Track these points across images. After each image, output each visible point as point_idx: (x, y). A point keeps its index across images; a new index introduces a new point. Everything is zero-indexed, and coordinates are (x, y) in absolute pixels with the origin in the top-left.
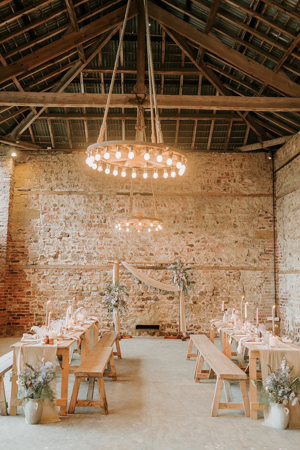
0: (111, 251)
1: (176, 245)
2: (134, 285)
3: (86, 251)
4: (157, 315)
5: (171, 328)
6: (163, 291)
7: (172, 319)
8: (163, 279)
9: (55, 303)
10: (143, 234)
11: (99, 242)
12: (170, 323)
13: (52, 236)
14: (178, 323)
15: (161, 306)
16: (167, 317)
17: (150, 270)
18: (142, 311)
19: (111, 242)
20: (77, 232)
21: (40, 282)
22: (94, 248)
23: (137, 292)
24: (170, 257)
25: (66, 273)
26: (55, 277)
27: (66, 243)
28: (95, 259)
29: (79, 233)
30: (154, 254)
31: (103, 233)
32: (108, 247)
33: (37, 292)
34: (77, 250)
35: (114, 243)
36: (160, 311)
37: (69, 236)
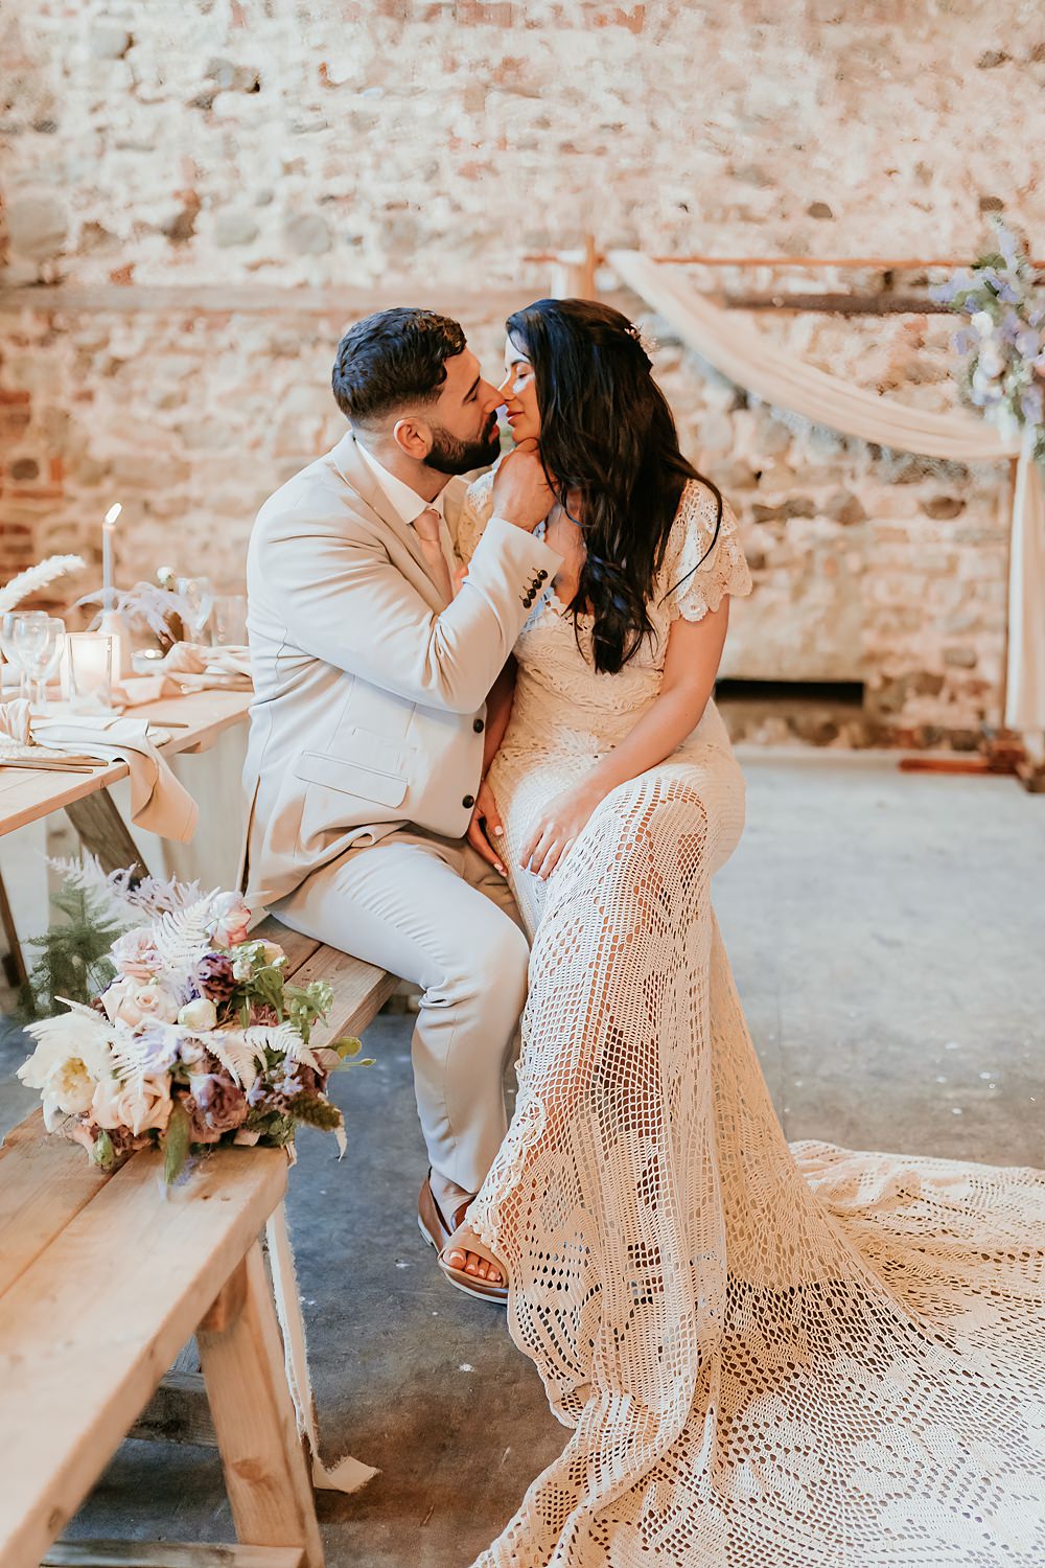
0: (543, 189)
1: (988, 143)
3: (378, 189)
4: (853, 615)
5: (945, 694)
6: (897, 456)
7: (953, 642)
8: (898, 378)
9: (191, 532)
10: (760, 67)
11: (465, 128)
12: (934, 666)
13: (145, 91)
14: (989, 671)
15: (878, 555)
16: (916, 628)
17: (808, 320)
19: (544, 123)
20: (317, 60)
21: (87, 396)
22: (432, 172)
24: (946, 227)
25: (253, 340)
26: (183, 363)
27: (242, 136)
28: (437, 244)
29: (323, 69)
30: (836, 208)
31: (485, 62)
32: (527, 159)
33: (76, 464)
34: (316, 184)
35: (565, 136)
36: (872, 587)
37: (257, 88)
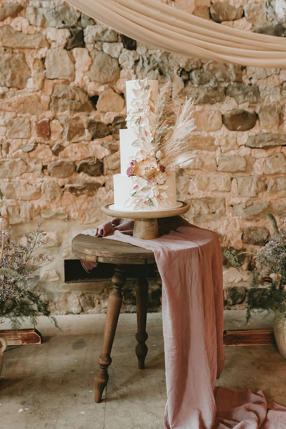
2: (42, 52)
5: (245, 265)
7: (249, 224)
16: (222, 214)
18: (93, 188)
23: (61, 88)
36: (187, 185)
